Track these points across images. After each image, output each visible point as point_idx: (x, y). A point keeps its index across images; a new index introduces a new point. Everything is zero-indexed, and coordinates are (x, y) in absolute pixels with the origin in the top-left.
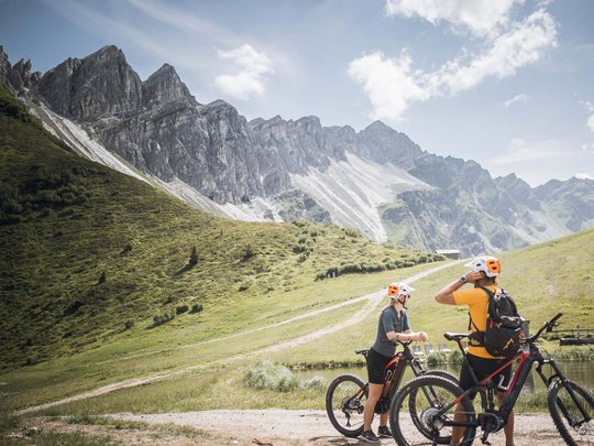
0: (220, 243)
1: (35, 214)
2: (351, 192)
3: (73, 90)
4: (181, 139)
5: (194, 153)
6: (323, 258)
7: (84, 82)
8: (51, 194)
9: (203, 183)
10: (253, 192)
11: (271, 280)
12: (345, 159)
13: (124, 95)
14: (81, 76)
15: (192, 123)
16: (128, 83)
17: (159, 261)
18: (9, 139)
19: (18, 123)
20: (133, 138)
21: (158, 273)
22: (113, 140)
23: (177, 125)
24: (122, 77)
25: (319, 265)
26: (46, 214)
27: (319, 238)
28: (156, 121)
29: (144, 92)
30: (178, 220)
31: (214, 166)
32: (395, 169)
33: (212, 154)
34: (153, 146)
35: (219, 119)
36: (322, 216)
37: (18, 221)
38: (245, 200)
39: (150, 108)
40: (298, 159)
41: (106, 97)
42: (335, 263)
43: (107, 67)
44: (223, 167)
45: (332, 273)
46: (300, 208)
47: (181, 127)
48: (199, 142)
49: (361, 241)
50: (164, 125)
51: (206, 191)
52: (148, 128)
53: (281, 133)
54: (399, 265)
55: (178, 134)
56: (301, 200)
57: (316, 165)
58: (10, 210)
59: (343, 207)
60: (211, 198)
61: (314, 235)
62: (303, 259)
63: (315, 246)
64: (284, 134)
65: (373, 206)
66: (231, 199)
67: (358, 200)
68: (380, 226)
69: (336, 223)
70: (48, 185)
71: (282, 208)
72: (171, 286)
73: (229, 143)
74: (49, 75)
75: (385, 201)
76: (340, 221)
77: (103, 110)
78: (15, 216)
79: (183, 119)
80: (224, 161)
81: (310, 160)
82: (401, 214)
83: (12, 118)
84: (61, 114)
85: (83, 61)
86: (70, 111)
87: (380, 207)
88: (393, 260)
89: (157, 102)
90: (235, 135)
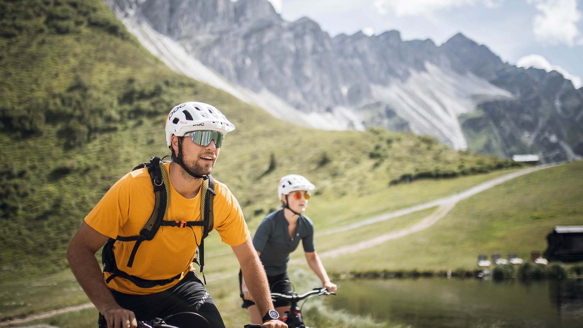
0: (298, 149)
1: (131, 123)
3: (172, 10)
4: (269, 54)
5: (281, 67)
6: (397, 164)
8: (145, 105)
9: (290, 94)
10: (337, 104)
11: (346, 185)
12: (424, 69)
13: (216, 14)
15: (278, 39)
17: (240, 166)
18: (110, 55)
19: (118, 40)
21: (239, 178)
22: (208, 57)
23: (266, 41)
25: (393, 171)
26: (140, 123)
27: (395, 145)
28: (247, 37)
29: (235, 10)
30: (260, 128)
31: (300, 79)
32: (476, 79)
33: (298, 67)
34: (244, 62)
35: (304, 34)
36: (403, 125)
37: (115, 129)
38: (329, 110)
39: (240, 25)
41: (201, 15)
42: (410, 169)
44: (307, 79)
45: (406, 178)
46: (381, 118)
47: (270, 43)
48: (286, 56)
49: (436, 148)
50: (253, 41)
51: (292, 102)
52: (239, 44)
53: (364, 47)
54: (474, 171)
55: (267, 49)
56: (382, 110)
57: (397, 76)
58: (109, 119)
60: (297, 108)
61: (389, 142)
62: (377, 165)
63: (389, 152)
64: (366, 48)
65: (453, 115)
66: (316, 109)
67: (438, 109)
68: (460, 135)
69: (415, 131)
70: (143, 96)
72: (250, 189)
73: (314, 56)
75: (465, 111)
77: (198, 29)
78: (112, 125)
79: (269, 35)
81: (391, 72)
82: (481, 124)
83: (113, 37)
86: (169, 30)
87: (461, 117)
88: (467, 166)
89: (247, 20)
90: (320, 49)
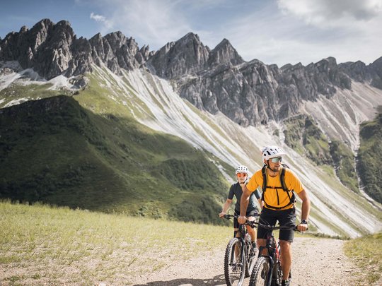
2: (345, 113)
3: (169, 61)
4: (225, 88)
5: (232, 96)
7: (175, 56)
9: (236, 114)
10: (270, 118)
12: (349, 88)
13: (197, 62)
14: (174, 53)
15: (233, 78)
16: (199, 54)
20: (197, 90)
22: (185, 92)
23: (224, 79)
24: (196, 51)
28: (213, 77)
31: (244, 104)
33: (243, 96)
34: (208, 93)
35: (253, 72)
36: (315, 132)
38: (264, 123)
40: (311, 90)
41: (186, 64)
43: (188, 47)
44: (249, 104)
46: (301, 126)
47: (226, 80)
48: (236, 89)
50: (216, 79)
51: (237, 119)
52: (207, 82)
53: (300, 74)
55: (224, 84)
56: (303, 121)
57: (324, 93)
59: (335, 125)
60: (240, 124)
64: (302, 75)
65: (358, 123)
66: (253, 124)
67: (348, 119)
68: (358, 138)
69: (325, 136)
71: (286, 128)
73: (258, 87)
74: (158, 52)
75: (367, 119)
76: (329, 135)
77: (184, 72)
79: (226, 76)
80: (250, 101)
81: (322, 91)
82: (374, 131)
84: (160, 76)
85: (176, 43)
86: (166, 74)
87: (362, 125)
89: (216, 64)
90: (262, 82)
